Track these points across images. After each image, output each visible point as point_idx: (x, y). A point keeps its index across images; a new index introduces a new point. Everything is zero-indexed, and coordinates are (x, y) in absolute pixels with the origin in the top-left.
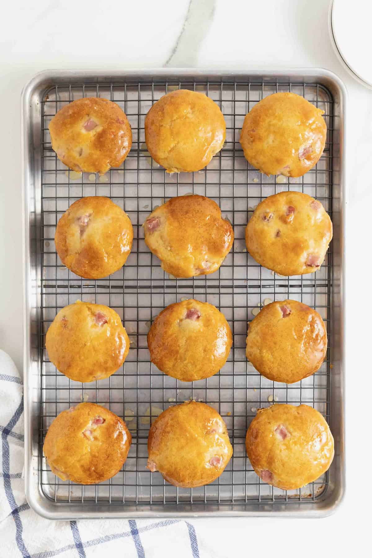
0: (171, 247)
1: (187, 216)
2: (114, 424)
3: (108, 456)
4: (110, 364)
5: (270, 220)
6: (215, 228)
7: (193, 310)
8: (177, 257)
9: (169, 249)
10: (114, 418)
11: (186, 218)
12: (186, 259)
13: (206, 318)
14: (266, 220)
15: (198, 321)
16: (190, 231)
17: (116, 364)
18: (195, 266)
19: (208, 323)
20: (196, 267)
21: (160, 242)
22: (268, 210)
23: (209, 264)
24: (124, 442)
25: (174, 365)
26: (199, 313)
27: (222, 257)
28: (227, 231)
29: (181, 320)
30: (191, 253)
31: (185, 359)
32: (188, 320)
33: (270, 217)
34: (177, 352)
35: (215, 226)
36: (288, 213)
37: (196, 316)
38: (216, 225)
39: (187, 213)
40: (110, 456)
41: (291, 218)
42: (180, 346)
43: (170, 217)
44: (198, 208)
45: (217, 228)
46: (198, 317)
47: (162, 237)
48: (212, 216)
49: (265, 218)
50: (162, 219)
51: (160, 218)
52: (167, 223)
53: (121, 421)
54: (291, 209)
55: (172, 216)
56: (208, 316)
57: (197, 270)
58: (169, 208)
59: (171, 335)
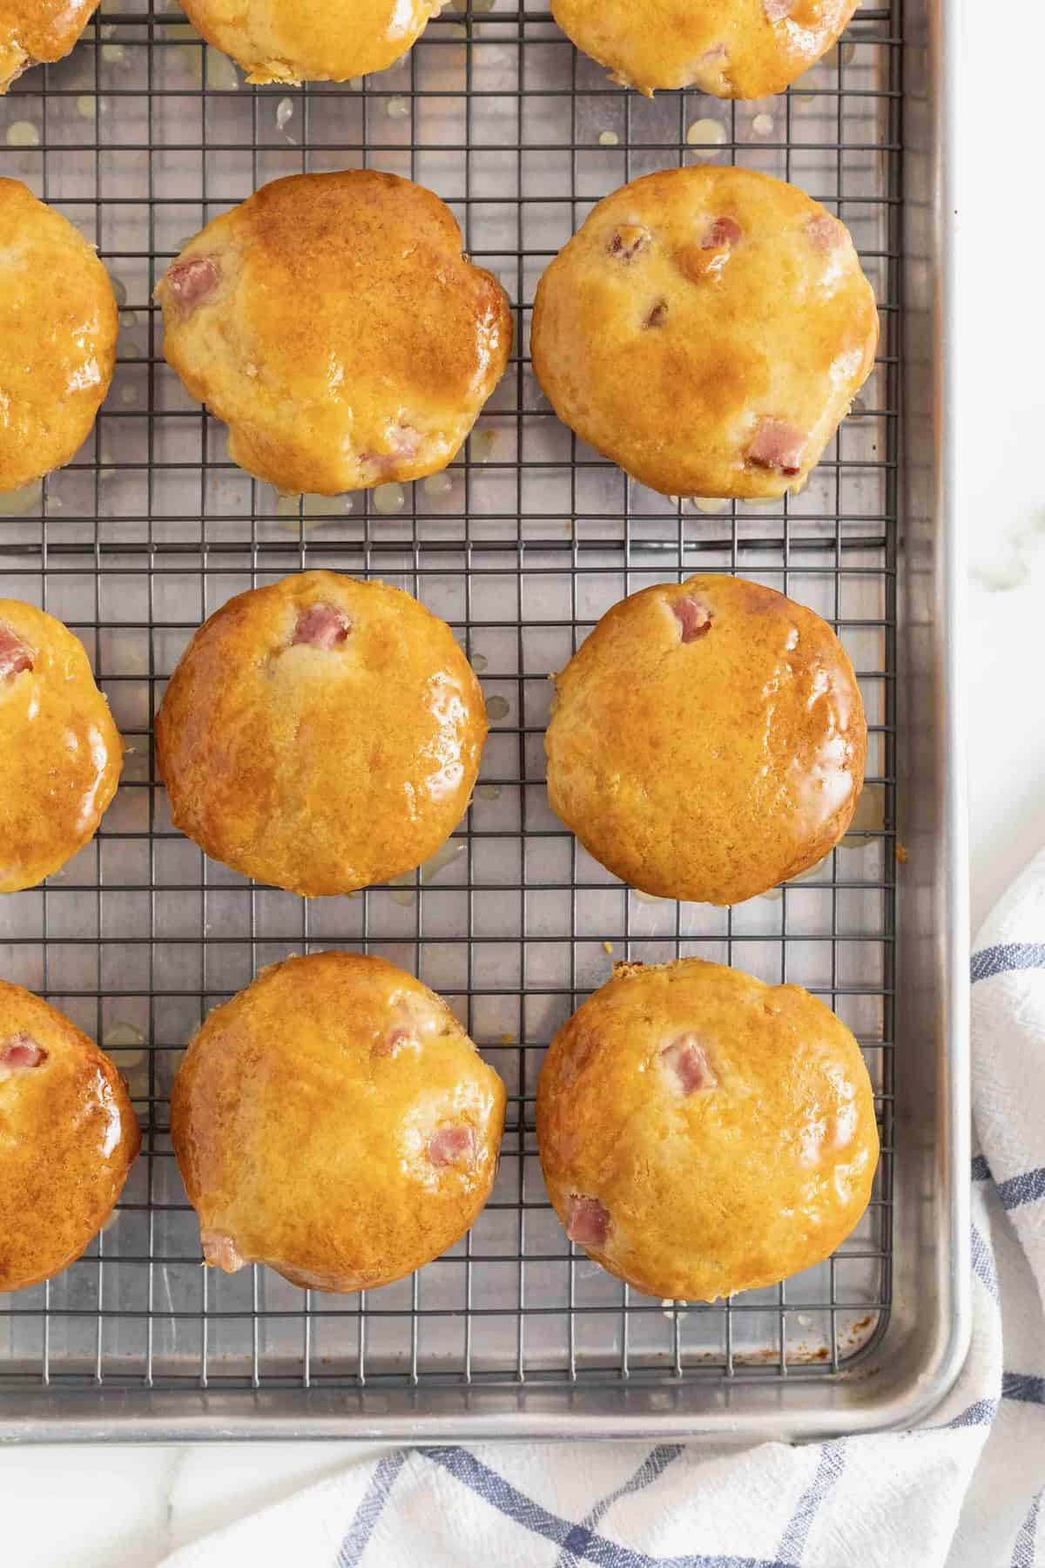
0: (260, 365)
1: (322, 244)
2: (80, 1075)
3: (36, 1198)
4: (40, 829)
5: (635, 256)
6: (434, 290)
7: (319, 607)
8: (286, 408)
9: (251, 370)
10: (82, 1052)
11: (321, 251)
12: (318, 412)
13: (374, 636)
14: (620, 254)
15: (341, 650)
16: (336, 302)
17: (66, 835)
18: (355, 444)
19: (380, 654)
20: (363, 449)
21: (219, 345)
22: (634, 218)
23: (412, 437)
24: (107, 1150)
25: (260, 832)
26: (342, 618)
27: (465, 409)
28: (482, 306)
29: (276, 652)
30: (339, 389)
31: (301, 803)
32: (303, 650)
33: (636, 246)
34: (267, 777)
35: (436, 285)
36: (709, 242)
37: (332, 632)
38: (437, 280)
39: (323, 230)
40: (43, 1197)
41: (720, 260)
42: (277, 749)
43: (258, 247)
44: (366, 213)
45: (444, 292)
46: (343, 635)
47: (223, 329)
48: (420, 246)
49: (617, 244)
50: (228, 261)
51: (219, 255)
52: (246, 274)
53: (107, 1068)
54: (725, 230)
55: (267, 244)
56: (378, 627)
57: (368, 463)
58: (256, 217)
59: (240, 712)
